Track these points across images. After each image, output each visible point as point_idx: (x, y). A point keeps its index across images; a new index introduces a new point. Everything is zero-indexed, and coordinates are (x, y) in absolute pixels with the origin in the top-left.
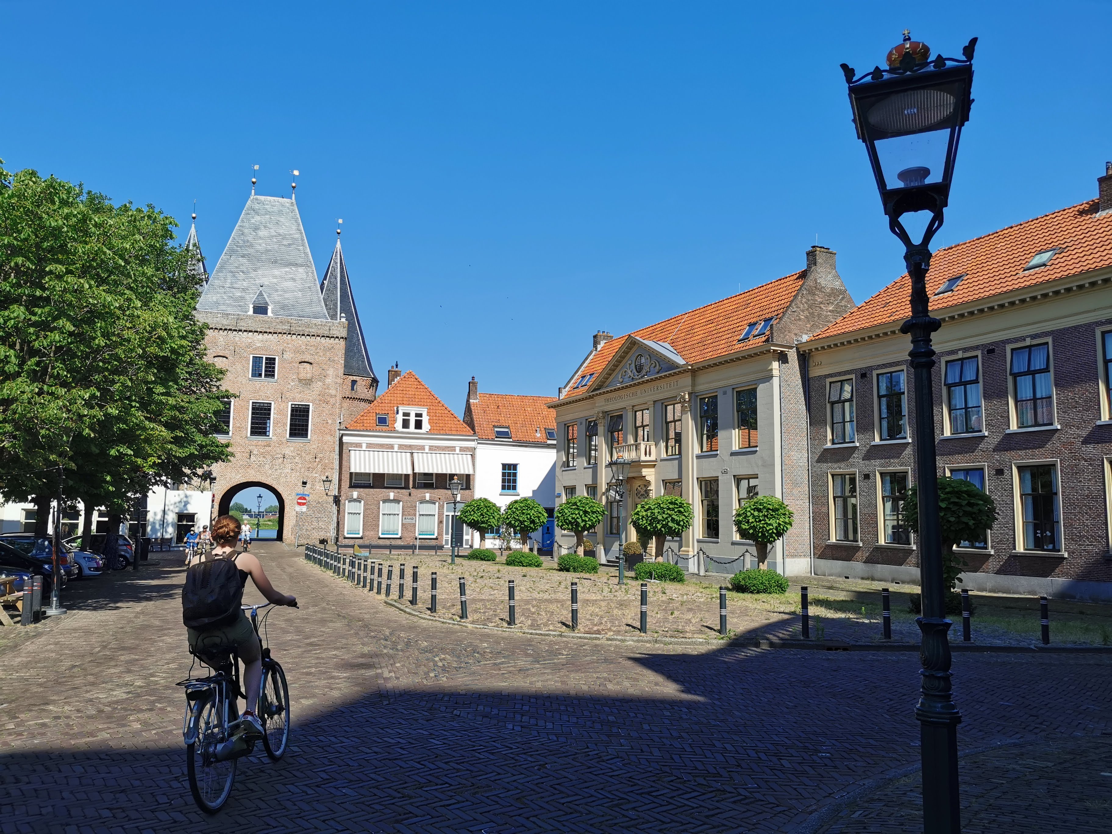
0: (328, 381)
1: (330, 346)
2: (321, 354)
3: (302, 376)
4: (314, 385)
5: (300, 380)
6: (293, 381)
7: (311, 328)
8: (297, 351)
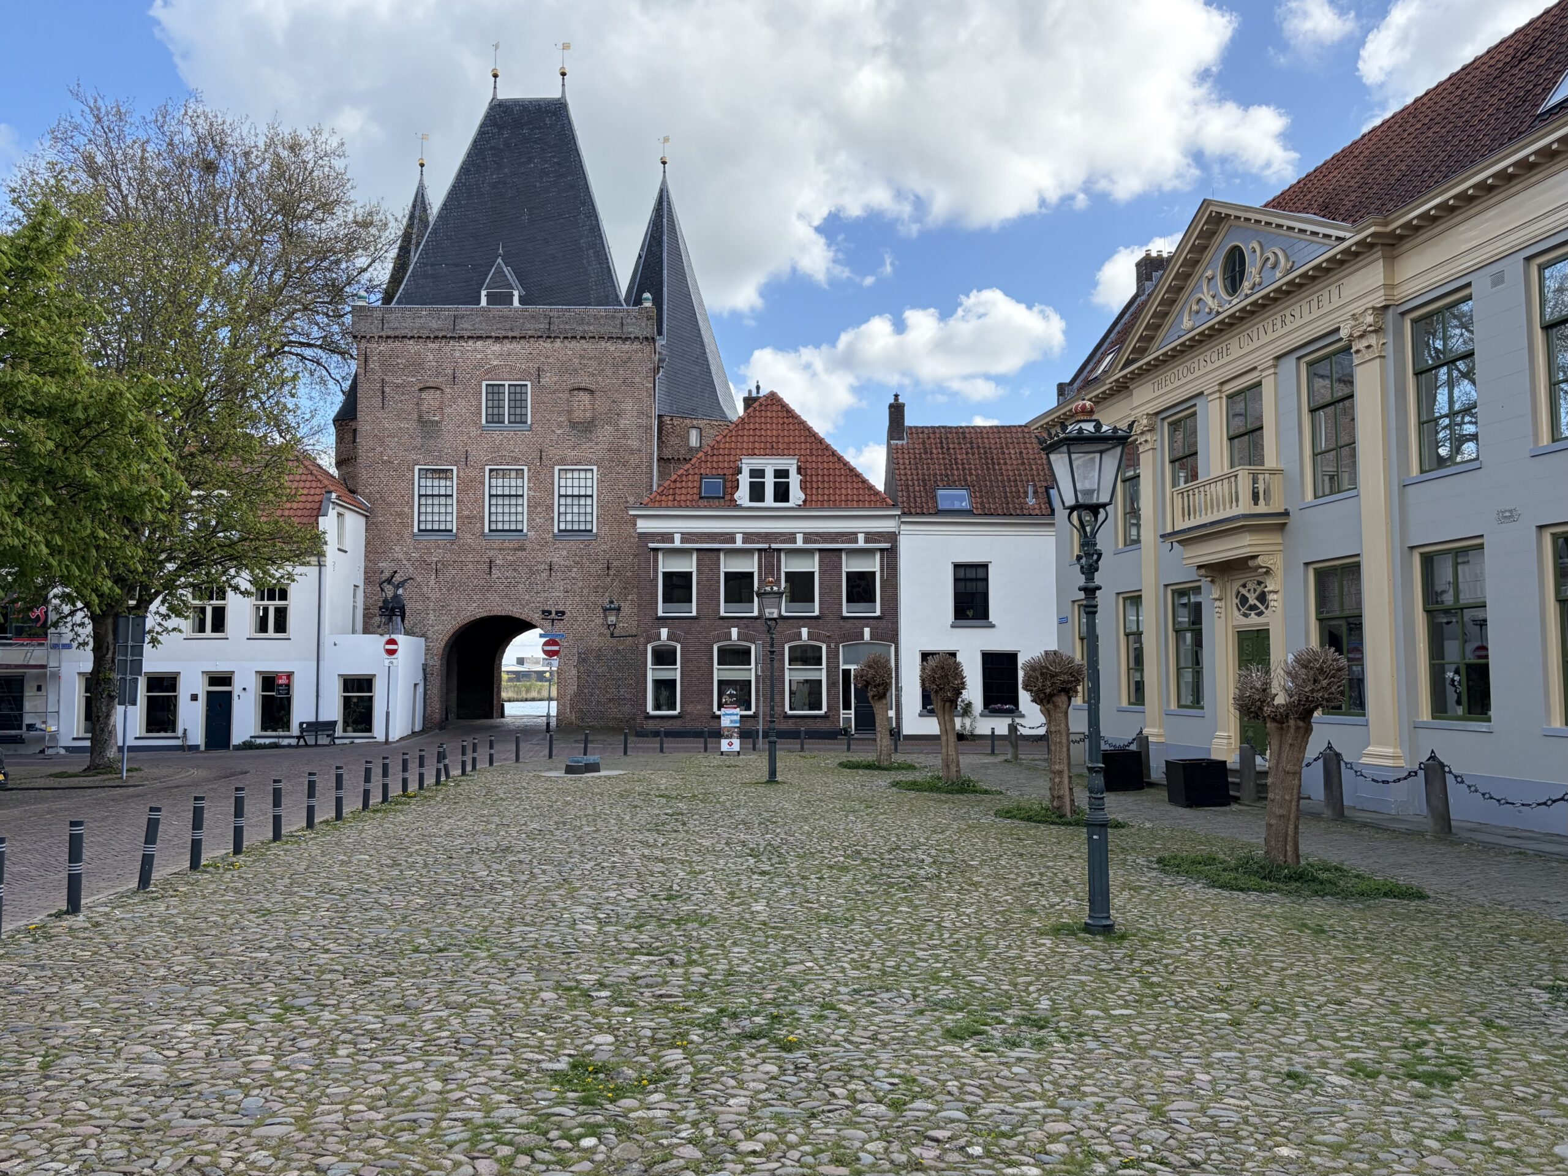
0: (623, 423)
1: (625, 356)
2: (609, 373)
3: (578, 415)
4: (599, 432)
5: (573, 425)
6: (560, 427)
7: (589, 324)
8: (565, 369)
